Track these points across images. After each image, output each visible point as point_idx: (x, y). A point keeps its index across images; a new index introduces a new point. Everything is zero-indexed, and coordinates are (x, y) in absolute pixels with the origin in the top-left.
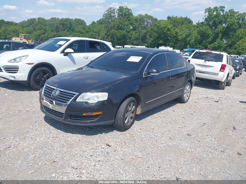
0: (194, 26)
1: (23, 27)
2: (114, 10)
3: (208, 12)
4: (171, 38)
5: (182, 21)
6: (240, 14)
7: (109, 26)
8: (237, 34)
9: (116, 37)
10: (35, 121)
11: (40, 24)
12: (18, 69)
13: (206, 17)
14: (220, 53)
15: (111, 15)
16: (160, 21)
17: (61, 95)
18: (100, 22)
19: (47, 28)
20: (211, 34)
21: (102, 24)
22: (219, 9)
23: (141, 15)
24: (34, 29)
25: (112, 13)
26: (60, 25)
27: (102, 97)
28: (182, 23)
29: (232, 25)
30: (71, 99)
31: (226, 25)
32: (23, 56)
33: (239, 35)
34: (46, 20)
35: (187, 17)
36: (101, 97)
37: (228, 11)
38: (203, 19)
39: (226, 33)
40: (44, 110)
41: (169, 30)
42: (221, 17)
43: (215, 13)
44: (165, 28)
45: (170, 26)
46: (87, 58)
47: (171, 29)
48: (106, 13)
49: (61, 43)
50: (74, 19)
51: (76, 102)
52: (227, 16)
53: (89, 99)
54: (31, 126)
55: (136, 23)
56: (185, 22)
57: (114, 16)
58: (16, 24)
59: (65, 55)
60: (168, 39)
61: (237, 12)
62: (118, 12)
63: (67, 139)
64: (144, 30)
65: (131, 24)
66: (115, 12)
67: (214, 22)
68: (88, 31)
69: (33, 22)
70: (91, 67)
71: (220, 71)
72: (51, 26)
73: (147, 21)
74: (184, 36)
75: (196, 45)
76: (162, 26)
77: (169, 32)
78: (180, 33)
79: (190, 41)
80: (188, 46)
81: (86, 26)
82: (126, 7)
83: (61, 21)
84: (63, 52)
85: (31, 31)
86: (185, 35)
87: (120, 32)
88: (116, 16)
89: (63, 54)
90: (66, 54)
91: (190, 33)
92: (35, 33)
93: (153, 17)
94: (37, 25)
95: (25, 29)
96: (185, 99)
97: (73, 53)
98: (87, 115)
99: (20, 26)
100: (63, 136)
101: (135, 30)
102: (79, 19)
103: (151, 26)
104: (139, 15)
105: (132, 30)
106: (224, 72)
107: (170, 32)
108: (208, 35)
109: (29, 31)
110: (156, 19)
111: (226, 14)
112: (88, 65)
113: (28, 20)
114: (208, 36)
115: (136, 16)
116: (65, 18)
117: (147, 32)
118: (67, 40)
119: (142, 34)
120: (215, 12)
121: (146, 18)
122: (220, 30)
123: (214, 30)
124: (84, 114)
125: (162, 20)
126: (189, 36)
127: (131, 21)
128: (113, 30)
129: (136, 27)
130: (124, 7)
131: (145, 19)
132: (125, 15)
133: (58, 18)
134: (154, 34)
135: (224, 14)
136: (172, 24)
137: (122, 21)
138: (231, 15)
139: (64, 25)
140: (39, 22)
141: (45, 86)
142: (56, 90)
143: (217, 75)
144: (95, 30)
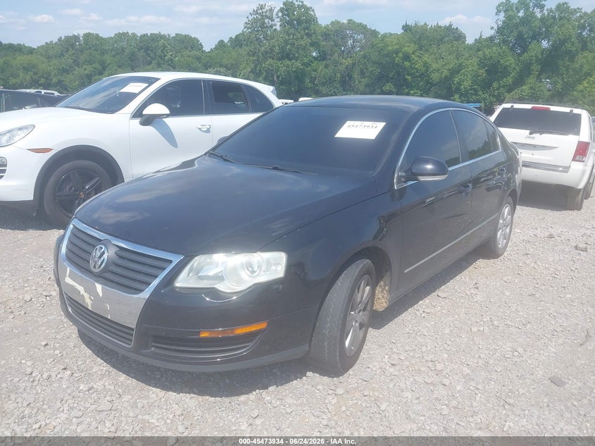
0: (470, 48)
1: (49, 58)
2: (271, 10)
3: (505, 11)
4: (412, 78)
5: (440, 35)
6: (586, 14)
7: (259, 50)
8: (577, 65)
9: (278, 77)
10: (43, 343)
11: (90, 48)
12: (6, 166)
13: (500, 23)
14: (571, 111)
15: (264, 23)
16: (385, 36)
17: (120, 262)
18: (237, 42)
19: (108, 58)
20: (513, 66)
21: (241, 47)
22: (531, 5)
23: (338, 22)
24: (75, 61)
25: (267, 17)
26: (139, 50)
27: (268, 269)
28: (440, 41)
29: (563, 42)
30: (156, 277)
31: (550, 43)
32: (20, 129)
33: (582, 66)
34: (105, 39)
35: (451, 25)
36: (264, 268)
37: (554, 7)
38: (492, 28)
39: (550, 63)
40: (70, 310)
41: (407, 57)
42: (537, 23)
43: (521, 14)
44: (397, 52)
45: (409, 48)
46: (208, 131)
47: (413, 56)
48: (250, 18)
49: (131, 88)
50: (173, 35)
51: (174, 290)
52: (553, 20)
53: (219, 278)
54: (29, 363)
55: (325, 43)
56: (446, 36)
57: (271, 26)
58: (31, 51)
59: (143, 123)
60: (405, 80)
61: (578, 8)
62: (280, 14)
63: (147, 417)
64: (345, 59)
65: (312, 44)
66: (274, 16)
67: (520, 37)
68: (209, 64)
69: (73, 46)
70: (222, 157)
71: (574, 159)
72: (118, 54)
73: (354, 38)
74: (446, 73)
75: (476, 94)
76: (390, 48)
77: (407, 64)
78: (435, 66)
79: (459, 84)
80: (457, 96)
81: (203, 52)
82: (301, 4)
83: (141, 42)
84: (138, 114)
85: (68, 68)
86: (449, 70)
87: (288, 66)
88: (275, 25)
89: (137, 121)
90: (148, 121)
91: (460, 64)
92: (77, 71)
93: (369, 27)
94: (82, 51)
95: (54, 61)
96: (500, 246)
97: (167, 116)
98: (214, 335)
99: (42, 56)
100: (134, 405)
101: (324, 60)
102: (185, 36)
103: (362, 48)
104: (333, 23)
105: (316, 59)
106: (583, 162)
107: (409, 64)
108: (506, 68)
109: (63, 66)
110: (375, 30)
111: (549, 14)
112: (211, 153)
113: (60, 39)
114: (505, 72)
115: (326, 24)
116: (151, 34)
117: (354, 64)
118: (150, 81)
119: (342, 68)
120: (522, 11)
121: (349, 30)
122: (536, 56)
123: (520, 55)
124: (204, 335)
125: (391, 34)
126: (458, 72)
127: (314, 38)
128: (270, 61)
129: (325, 53)
130: (296, 3)
131: (348, 32)
132: (299, 22)
133: (133, 34)
134: (371, 69)
135: (544, 14)
136: (415, 42)
137: (291, 37)
138: (561, 18)
139: (149, 50)
140: (87, 45)
141: (71, 226)
142: (106, 243)
143: (567, 172)
144: (225, 62)
